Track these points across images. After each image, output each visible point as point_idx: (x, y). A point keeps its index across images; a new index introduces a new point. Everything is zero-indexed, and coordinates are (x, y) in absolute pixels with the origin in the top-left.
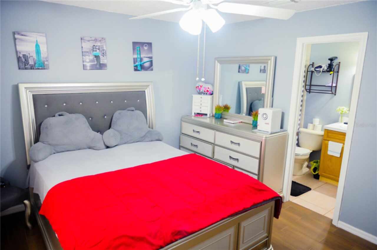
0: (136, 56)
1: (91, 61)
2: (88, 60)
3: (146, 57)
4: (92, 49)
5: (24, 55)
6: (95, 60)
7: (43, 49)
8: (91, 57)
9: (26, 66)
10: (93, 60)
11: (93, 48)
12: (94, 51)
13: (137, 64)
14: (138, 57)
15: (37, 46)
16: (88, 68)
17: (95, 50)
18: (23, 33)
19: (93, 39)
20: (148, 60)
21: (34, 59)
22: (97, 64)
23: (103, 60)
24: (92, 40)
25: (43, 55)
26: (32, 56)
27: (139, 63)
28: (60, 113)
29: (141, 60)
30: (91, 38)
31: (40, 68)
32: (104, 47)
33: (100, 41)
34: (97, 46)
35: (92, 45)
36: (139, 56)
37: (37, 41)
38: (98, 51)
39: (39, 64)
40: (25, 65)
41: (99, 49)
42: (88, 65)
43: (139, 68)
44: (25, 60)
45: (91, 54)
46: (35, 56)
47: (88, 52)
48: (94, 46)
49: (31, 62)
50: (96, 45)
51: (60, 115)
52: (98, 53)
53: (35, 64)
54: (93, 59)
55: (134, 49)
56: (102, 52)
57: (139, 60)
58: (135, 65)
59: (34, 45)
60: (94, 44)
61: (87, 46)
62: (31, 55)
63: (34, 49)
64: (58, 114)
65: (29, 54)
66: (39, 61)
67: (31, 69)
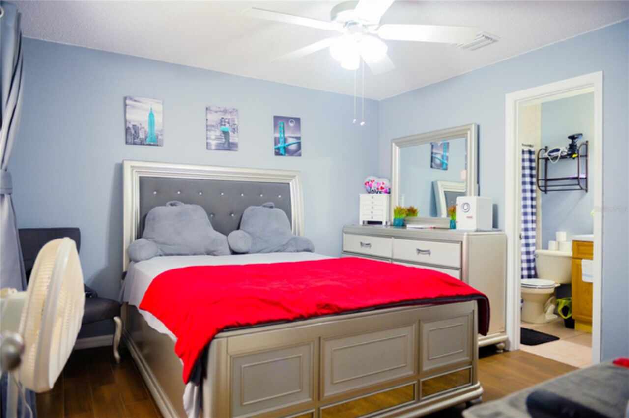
0: (277, 135)
1: (217, 138)
2: (213, 137)
3: (293, 137)
4: (220, 122)
5: (134, 126)
6: (224, 137)
7: (158, 119)
8: (218, 133)
9: (136, 140)
10: (221, 137)
11: (221, 122)
12: (222, 125)
13: (279, 145)
14: (280, 135)
15: (151, 115)
16: (213, 147)
17: (223, 123)
18: (136, 99)
19: (222, 109)
20: (294, 142)
21: (145, 131)
22: (225, 142)
23: (233, 138)
24: (220, 111)
25: (157, 128)
26: (143, 128)
27: (283, 145)
28: (172, 202)
29: (285, 140)
30: (219, 108)
31: (152, 143)
32: (236, 120)
33: (231, 112)
34: (226, 119)
35: (220, 118)
36: (282, 136)
37: (151, 109)
38: (227, 125)
39: (152, 138)
40: (134, 139)
41: (228, 123)
42: (213, 143)
43: (282, 151)
44: (135, 132)
45: (218, 128)
46: (147, 127)
47: (213, 126)
48: (222, 118)
49: (142, 135)
50: (225, 117)
51: (172, 205)
52: (227, 128)
53: (146, 137)
54: (221, 135)
55: (275, 126)
56: (233, 127)
57: (281, 140)
58: (277, 146)
59: (148, 113)
60: (223, 116)
61: (214, 118)
62: (143, 126)
63: (147, 118)
64: (169, 203)
65: (140, 124)
66: (152, 135)
67: (141, 144)
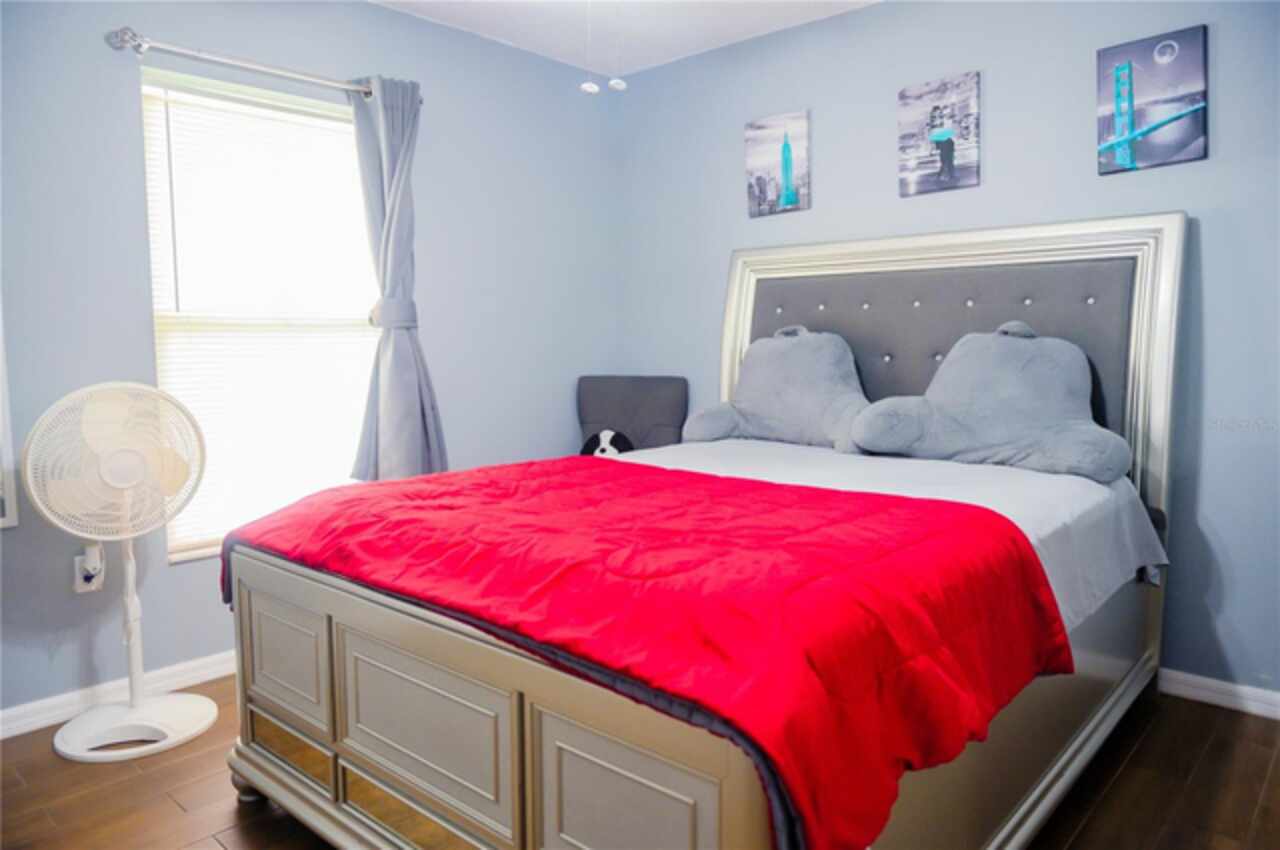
0: (1106, 110)
1: (922, 164)
2: (912, 163)
3: (1167, 101)
4: (928, 121)
5: (759, 179)
6: (938, 158)
7: (798, 152)
8: (925, 150)
9: (762, 207)
10: (931, 159)
11: (933, 118)
12: (933, 127)
13: (1112, 140)
14: (1118, 108)
15: (786, 148)
16: (912, 189)
17: (938, 122)
18: (759, 123)
19: (935, 86)
20: (1175, 114)
21: (777, 185)
22: (942, 169)
23: (965, 153)
24: (930, 92)
25: (798, 171)
27: (1127, 135)
28: (789, 328)
29: (1137, 117)
30: (927, 84)
31: (789, 207)
32: (973, 103)
33: (958, 86)
34: (945, 107)
35: (930, 109)
36: (1125, 105)
37: (786, 136)
38: (948, 123)
39: (787, 196)
40: (760, 205)
41: (952, 116)
42: (913, 177)
43: (1122, 158)
45: (923, 139)
46: (779, 175)
47: (913, 136)
48: (936, 108)
49: (771, 195)
50: (941, 104)
51: (787, 334)
52: (946, 130)
53: (779, 197)
54: (932, 155)
55: (1102, 77)
56: (963, 125)
57: (1121, 122)
58: (1105, 145)
59: (781, 146)
60: (936, 104)
61: (919, 112)
62: (772, 176)
63: (779, 158)
64: (780, 331)
65: (769, 174)
66: (787, 188)
67: (772, 212)
